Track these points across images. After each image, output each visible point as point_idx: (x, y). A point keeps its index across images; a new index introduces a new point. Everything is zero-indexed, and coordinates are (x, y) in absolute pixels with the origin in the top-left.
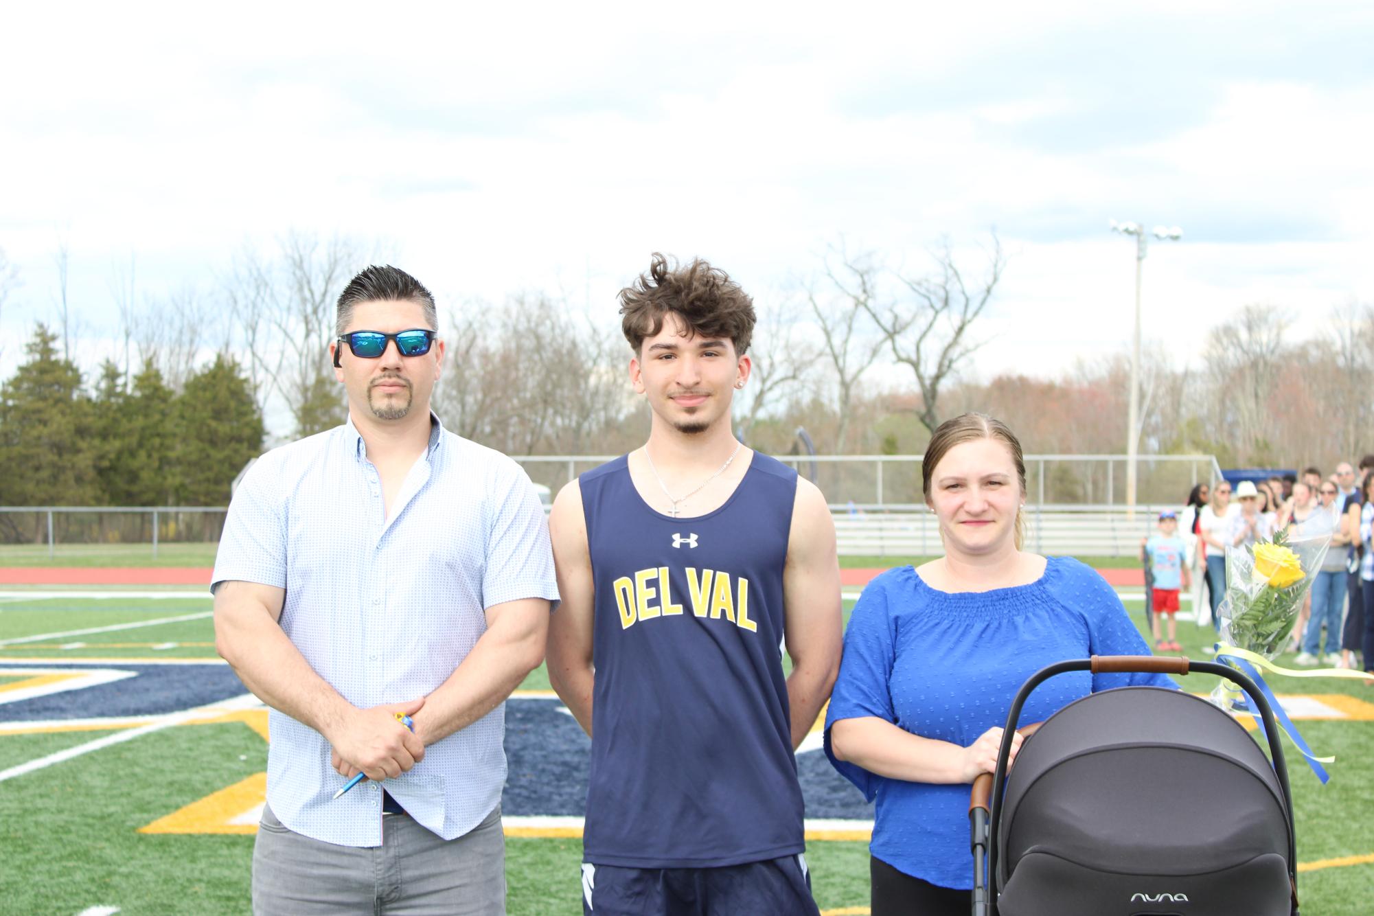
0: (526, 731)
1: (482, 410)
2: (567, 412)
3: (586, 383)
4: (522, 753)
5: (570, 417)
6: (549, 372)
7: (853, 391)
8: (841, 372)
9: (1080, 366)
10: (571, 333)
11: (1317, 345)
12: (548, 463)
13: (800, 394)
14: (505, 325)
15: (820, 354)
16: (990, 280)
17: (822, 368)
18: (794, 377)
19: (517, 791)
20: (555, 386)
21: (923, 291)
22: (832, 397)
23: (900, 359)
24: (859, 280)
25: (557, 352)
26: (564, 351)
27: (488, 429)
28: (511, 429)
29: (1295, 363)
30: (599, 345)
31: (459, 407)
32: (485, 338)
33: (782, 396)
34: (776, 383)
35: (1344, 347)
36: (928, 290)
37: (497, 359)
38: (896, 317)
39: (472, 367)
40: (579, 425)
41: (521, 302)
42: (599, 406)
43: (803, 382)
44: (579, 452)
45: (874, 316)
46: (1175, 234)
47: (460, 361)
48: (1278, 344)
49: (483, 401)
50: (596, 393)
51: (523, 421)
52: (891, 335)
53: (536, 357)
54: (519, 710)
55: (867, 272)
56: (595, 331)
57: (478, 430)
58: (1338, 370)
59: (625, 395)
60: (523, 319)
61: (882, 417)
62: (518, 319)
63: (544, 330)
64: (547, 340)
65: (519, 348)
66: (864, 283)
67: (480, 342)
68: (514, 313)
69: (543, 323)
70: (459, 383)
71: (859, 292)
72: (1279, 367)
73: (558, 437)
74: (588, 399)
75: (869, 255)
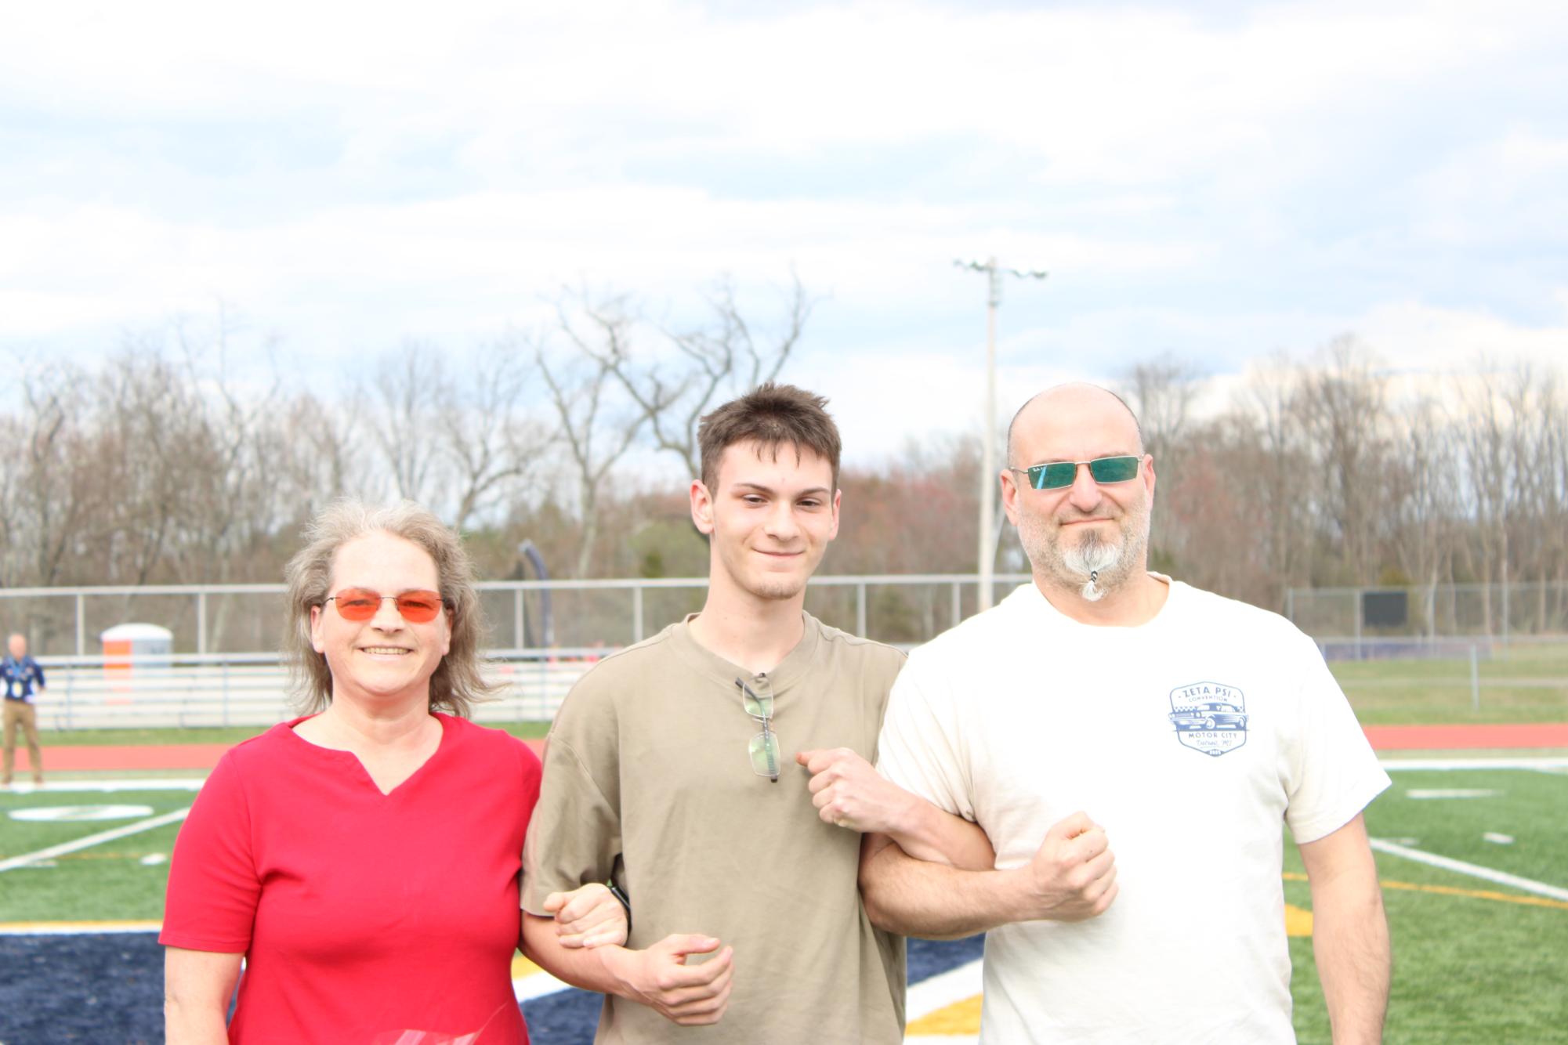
0: (136, 979)
1: (74, 519)
2: (196, 523)
3: (223, 481)
4: (130, 1011)
5: (200, 531)
6: (168, 466)
7: (601, 490)
8: (583, 462)
9: (913, 451)
10: (199, 411)
11: (1235, 422)
12: (169, 596)
13: (526, 495)
14: (104, 401)
15: (555, 438)
16: (788, 333)
17: (556, 457)
18: (517, 471)
20: (180, 486)
21: (695, 349)
22: (571, 497)
23: (664, 445)
24: (605, 335)
25: (180, 439)
26: (191, 435)
27: (81, 548)
28: (116, 549)
29: (1206, 446)
30: (241, 427)
31: (39, 519)
32: (76, 419)
33: (502, 496)
34: (492, 480)
35: (1270, 425)
36: (703, 349)
37: (94, 448)
38: (659, 387)
39: (59, 461)
40: (214, 541)
41: (127, 369)
42: (241, 513)
43: (532, 477)
44: (216, 580)
45: (628, 385)
46: (1040, 271)
47: (40, 452)
48: (1181, 420)
49: (74, 509)
50: (237, 495)
51: (132, 536)
52: (653, 411)
53: (151, 446)
54: (126, 949)
55: (618, 324)
56: (234, 409)
57: (68, 548)
58: (1262, 456)
59: (278, 498)
60: (130, 393)
61: (641, 526)
62: (123, 392)
63: (161, 406)
64: (167, 420)
65: (126, 432)
66: (614, 339)
67: (68, 424)
68: (118, 384)
69: (160, 396)
70: (39, 484)
71: (606, 352)
72: (1183, 452)
73: (182, 557)
74: (225, 507)
75: (621, 300)
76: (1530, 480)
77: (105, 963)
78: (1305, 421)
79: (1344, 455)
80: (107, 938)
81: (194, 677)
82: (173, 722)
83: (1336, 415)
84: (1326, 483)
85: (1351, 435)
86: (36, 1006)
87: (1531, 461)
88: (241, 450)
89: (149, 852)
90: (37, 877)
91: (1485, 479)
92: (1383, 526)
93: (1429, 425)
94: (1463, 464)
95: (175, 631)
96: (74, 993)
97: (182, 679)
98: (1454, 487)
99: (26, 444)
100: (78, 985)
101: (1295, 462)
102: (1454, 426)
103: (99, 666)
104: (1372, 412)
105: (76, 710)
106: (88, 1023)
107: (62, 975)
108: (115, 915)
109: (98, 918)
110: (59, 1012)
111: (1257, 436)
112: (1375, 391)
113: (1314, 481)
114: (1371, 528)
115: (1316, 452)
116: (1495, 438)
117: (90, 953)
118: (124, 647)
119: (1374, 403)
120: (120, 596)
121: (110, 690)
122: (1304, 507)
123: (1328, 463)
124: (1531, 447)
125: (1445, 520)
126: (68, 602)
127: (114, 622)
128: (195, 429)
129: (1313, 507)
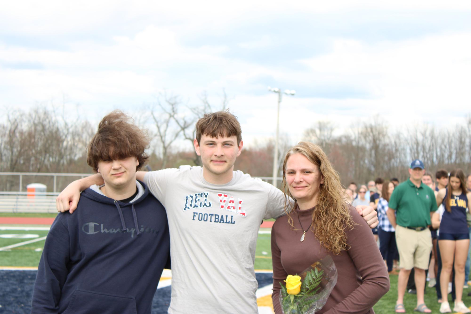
1: (20, 154)
2: (54, 155)
3: (63, 144)
5: (55, 158)
6: (47, 140)
7: (168, 150)
8: (163, 142)
10: (56, 125)
11: (345, 137)
12: (46, 176)
14: (29, 121)
15: (156, 135)
17: (156, 141)
19: (27, 307)
20: (50, 145)
21: (196, 112)
23: (186, 138)
24: (171, 107)
25: (51, 132)
26: (54, 131)
27: (22, 162)
28: (32, 162)
29: (337, 144)
30: (68, 130)
31: (10, 153)
32: (21, 126)
35: (355, 138)
36: (198, 112)
37: (26, 134)
38: (185, 122)
39: (16, 137)
40: (59, 161)
41: (36, 112)
42: (68, 153)
44: (59, 171)
45: (177, 121)
46: (293, 93)
47: (11, 134)
48: (331, 136)
49: (20, 150)
50: (66, 148)
51: (36, 159)
52: (183, 129)
53: (42, 134)
54: (30, 275)
55: (175, 104)
56: (66, 124)
57: (18, 161)
58: (353, 147)
59: (78, 150)
60: (37, 118)
61: (179, 161)
62: (35, 119)
63: (46, 123)
64: (47, 127)
65: (35, 130)
66: (173, 108)
67: (19, 127)
68: (34, 116)
69: (45, 120)
70: (11, 143)
71: (171, 112)
72: (330, 145)
73: (50, 165)
74: (63, 151)
75: (175, 97)
76: (427, 156)
77: (23, 278)
78: (365, 137)
79: (375, 147)
80: (24, 272)
81: (52, 199)
82: (46, 211)
83: (374, 136)
84: (371, 155)
85: (378, 142)
86: (3, 290)
87: (427, 151)
88: (68, 136)
89: (37, 248)
90: (6, 254)
91: (414, 156)
92: (386, 168)
93: (399, 139)
94: (408, 151)
95: (48, 186)
96: (14, 287)
97: (49, 199)
98: (406, 157)
99: (8, 132)
100: (15, 285)
101: (361, 149)
102: (406, 140)
103: (26, 195)
104: (384, 136)
105: (18, 207)
106: (17, 295)
107: (11, 282)
108: (27, 265)
109: (22, 266)
110: (10, 292)
111: (351, 141)
112: (385, 130)
113: (367, 154)
114: (382, 168)
115: (368, 146)
116: (417, 144)
117: (19, 276)
118: (33, 190)
119: (385, 133)
120: (32, 176)
121: (29, 202)
122: (364, 162)
123: (371, 150)
124: (427, 146)
125: (403, 166)
126: (18, 177)
127: (30, 183)
128: (55, 130)
129: (366, 161)
